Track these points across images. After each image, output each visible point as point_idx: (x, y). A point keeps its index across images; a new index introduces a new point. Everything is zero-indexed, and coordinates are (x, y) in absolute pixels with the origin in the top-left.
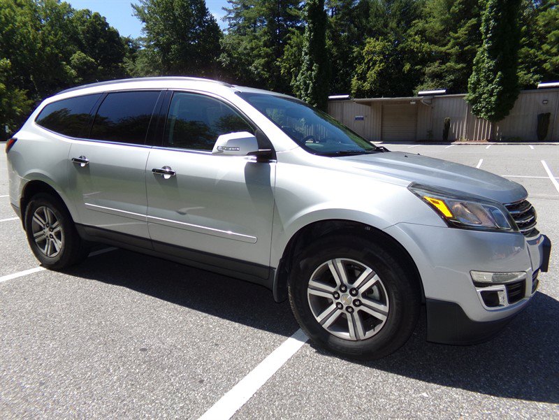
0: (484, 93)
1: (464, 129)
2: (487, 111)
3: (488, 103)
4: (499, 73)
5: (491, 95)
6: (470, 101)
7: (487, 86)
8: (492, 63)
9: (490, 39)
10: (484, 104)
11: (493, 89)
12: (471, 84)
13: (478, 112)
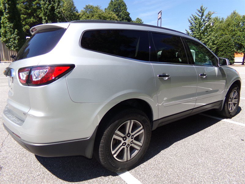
0: (11, 38)
1: (3, 55)
2: (15, 47)
3: (14, 43)
4: (16, 30)
5: (15, 40)
6: (4, 41)
7: (12, 35)
8: (12, 25)
9: (8, 13)
10: (12, 43)
11: (15, 37)
12: (2, 33)
13: (9, 47)
